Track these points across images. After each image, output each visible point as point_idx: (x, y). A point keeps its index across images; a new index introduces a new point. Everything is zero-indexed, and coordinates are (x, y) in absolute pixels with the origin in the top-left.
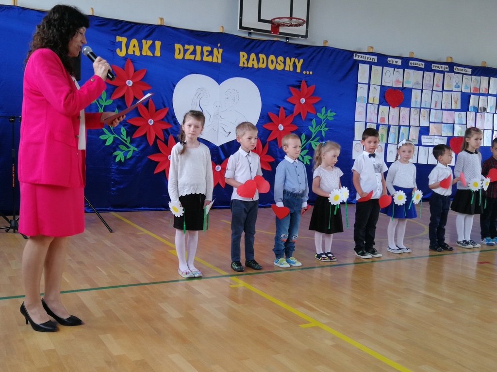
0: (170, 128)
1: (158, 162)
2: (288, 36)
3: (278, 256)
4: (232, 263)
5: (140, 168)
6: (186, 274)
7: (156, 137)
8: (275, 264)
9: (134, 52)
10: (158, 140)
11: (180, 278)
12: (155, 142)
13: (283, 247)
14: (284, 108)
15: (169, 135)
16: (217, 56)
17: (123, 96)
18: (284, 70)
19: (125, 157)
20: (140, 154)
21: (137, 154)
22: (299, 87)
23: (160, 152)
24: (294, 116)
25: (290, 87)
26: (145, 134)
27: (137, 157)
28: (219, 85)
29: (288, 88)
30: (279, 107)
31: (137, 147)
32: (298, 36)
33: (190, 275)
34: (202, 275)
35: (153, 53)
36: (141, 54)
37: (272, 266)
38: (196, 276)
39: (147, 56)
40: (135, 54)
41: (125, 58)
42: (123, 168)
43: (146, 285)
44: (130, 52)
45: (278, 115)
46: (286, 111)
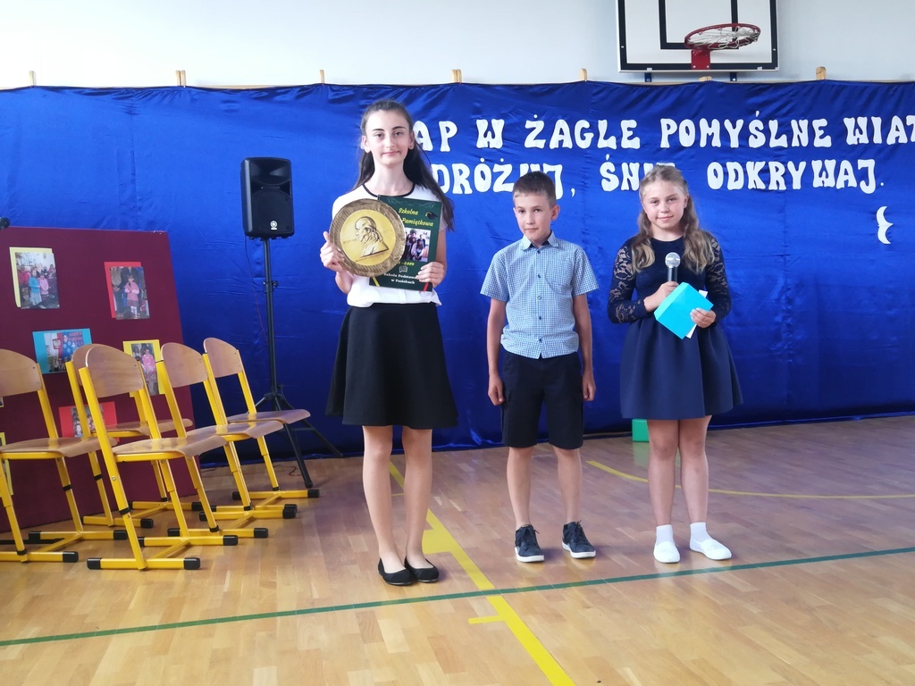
2: (734, 69)
32: (754, 66)
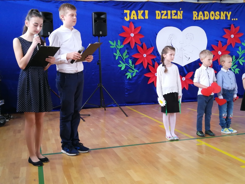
0: (155, 58)
1: (150, 78)
3: (223, 127)
4: (197, 132)
5: (140, 81)
6: (170, 138)
7: (148, 64)
8: (222, 131)
9: (134, 18)
10: (149, 65)
11: (167, 140)
12: (148, 67)
13: (225, 122)
14: (221, 42)
15: (155, 62)
16: (180, 15)
17: (129, 43)
18: (220, 19)
19: (132, 76)
20: (140, 73)
21: (138, 74)
22: (230, 28)
23: (151, 72)
24: (227, 46)
25: (224, 29)
26: (142, 62)
27: (138, 75)
28: (182, 31)
29: (223, 30)
30: (218, 41)
31: (138, 70)
33: (172, 138)
34: (178, 139)
35: (144, 17)
36: (138, 18)
37: (220, 133)
38: (175, 139)
39: (141, 19)
40: (135, 19)
41: (129, 22)
42: (131, 82)
43: (149, 144)
44: (132, 18)
45: (217, 46)
46: (222, 43)
